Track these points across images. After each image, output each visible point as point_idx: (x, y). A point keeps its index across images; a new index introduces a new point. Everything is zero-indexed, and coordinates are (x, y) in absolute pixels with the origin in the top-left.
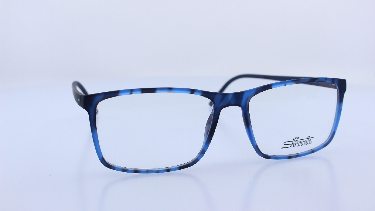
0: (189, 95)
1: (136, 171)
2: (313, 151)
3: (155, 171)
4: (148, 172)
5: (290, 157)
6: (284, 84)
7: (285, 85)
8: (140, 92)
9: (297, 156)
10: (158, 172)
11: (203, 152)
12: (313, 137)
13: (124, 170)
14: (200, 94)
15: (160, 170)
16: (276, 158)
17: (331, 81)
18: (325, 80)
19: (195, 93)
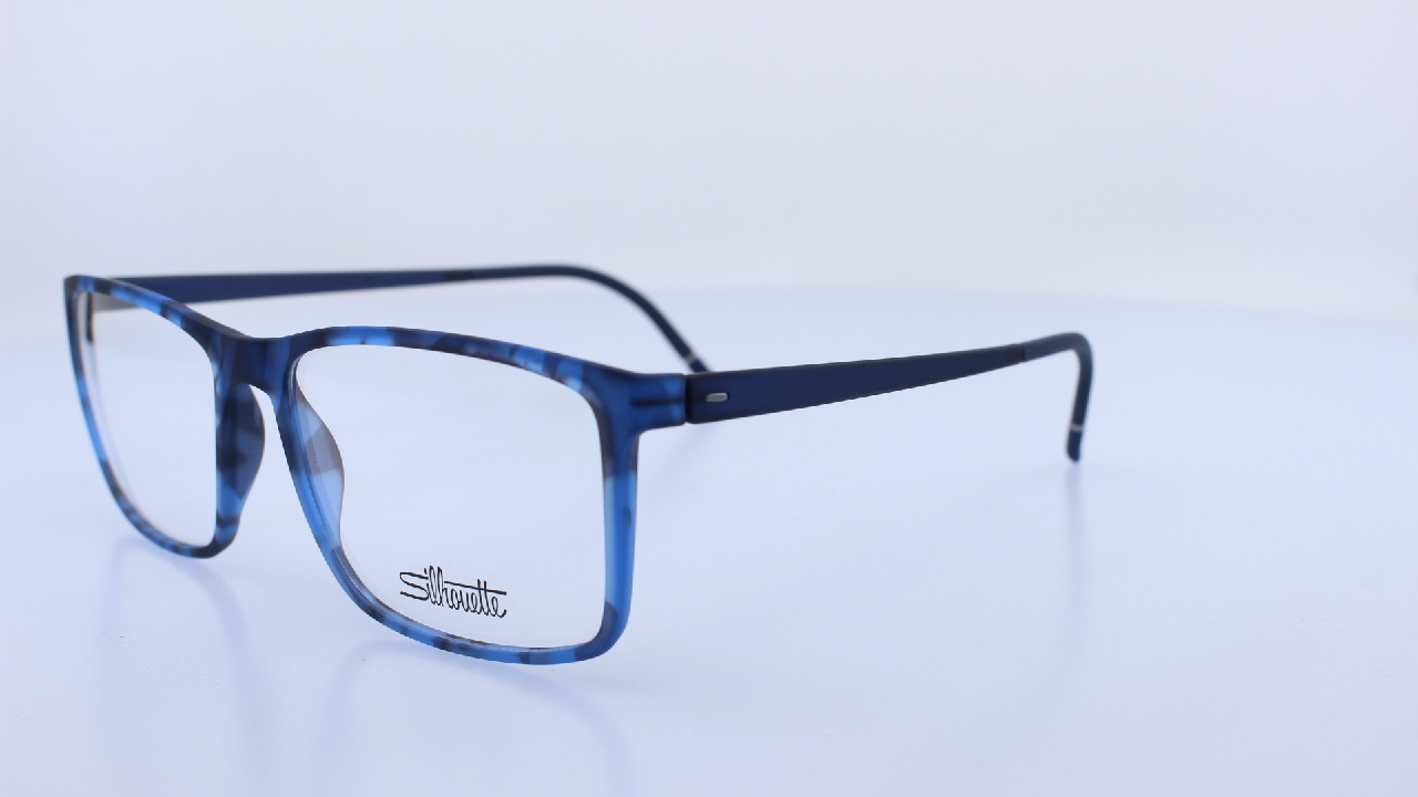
5: (444, 643)
9: (468, 650)
12: (505, 593)
16: (406, 628)
17: (538, 361)
18: (506, 355)
19: (169, 315)
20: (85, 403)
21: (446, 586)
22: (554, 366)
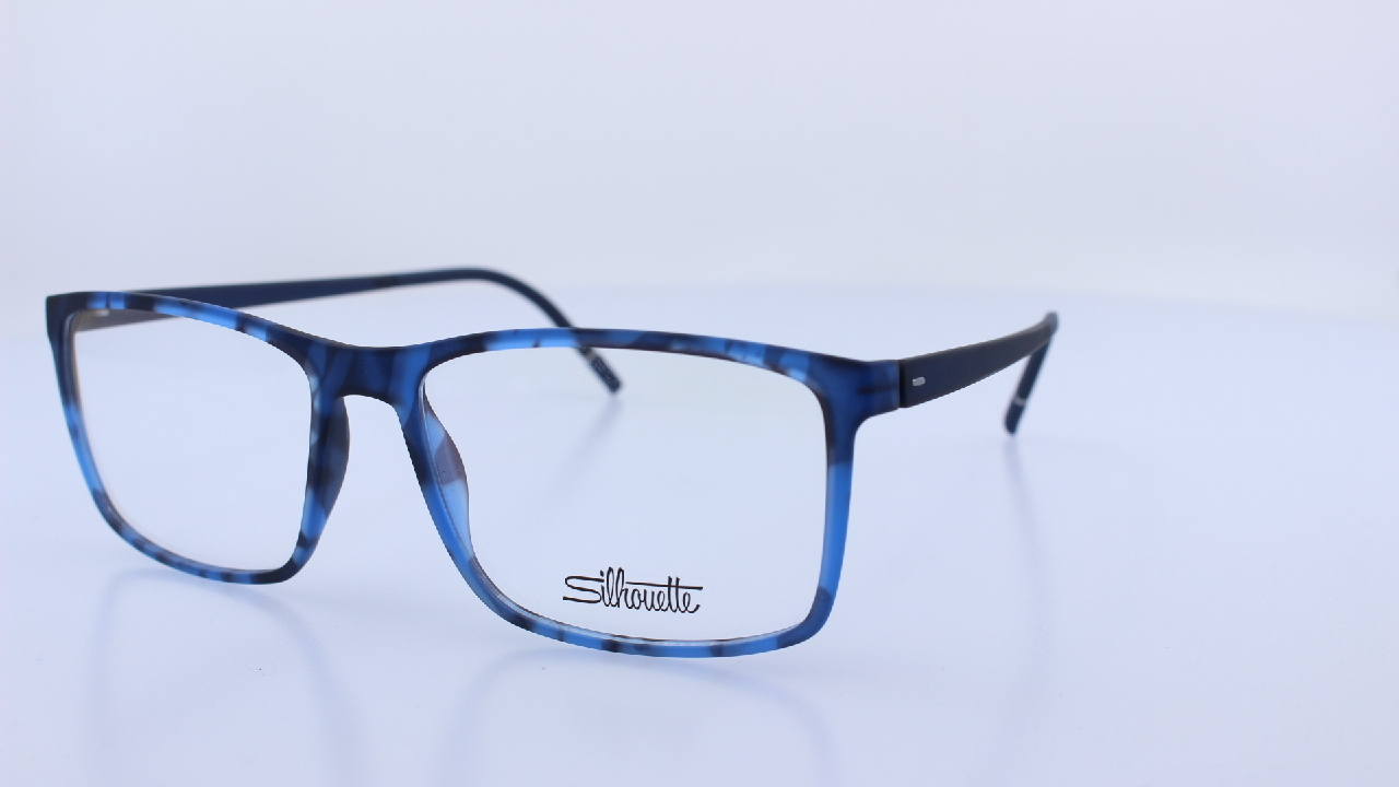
1: (163, 557)
2: (719, 650)
3: (197, 568)
4: (181, 566)
5: (613, 646)
6: (532, 342)
7: (536, 346)
9: (646, 649)
11: (301, 542)
12: (700, 588)
13: (141, 544)
14: (265, 336)
16: (561, 634)
17: (758, 355)
18: (721, 350)
19: (250, 330)
20: (77, 432)
21: (626, 586)
22: (775, 358)
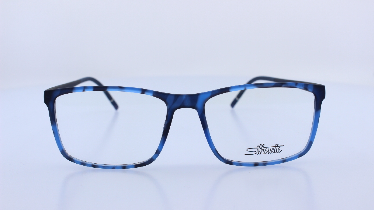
0: (139, 95)
1: (94, 166)
2: (284, 161)
3: (111, 167)
4: (105, 167)
5: (256, 165)
6: (244, 88)
8: (92, 90)
9: (265, 164)
10: (114, 168)
11: (158, 152)
14: (152, 94)
15: (116, 167)
16: (240, 164)
17: (303, 86)
18: (294, 86)
19: (146, 93)
22: (307, 86)
